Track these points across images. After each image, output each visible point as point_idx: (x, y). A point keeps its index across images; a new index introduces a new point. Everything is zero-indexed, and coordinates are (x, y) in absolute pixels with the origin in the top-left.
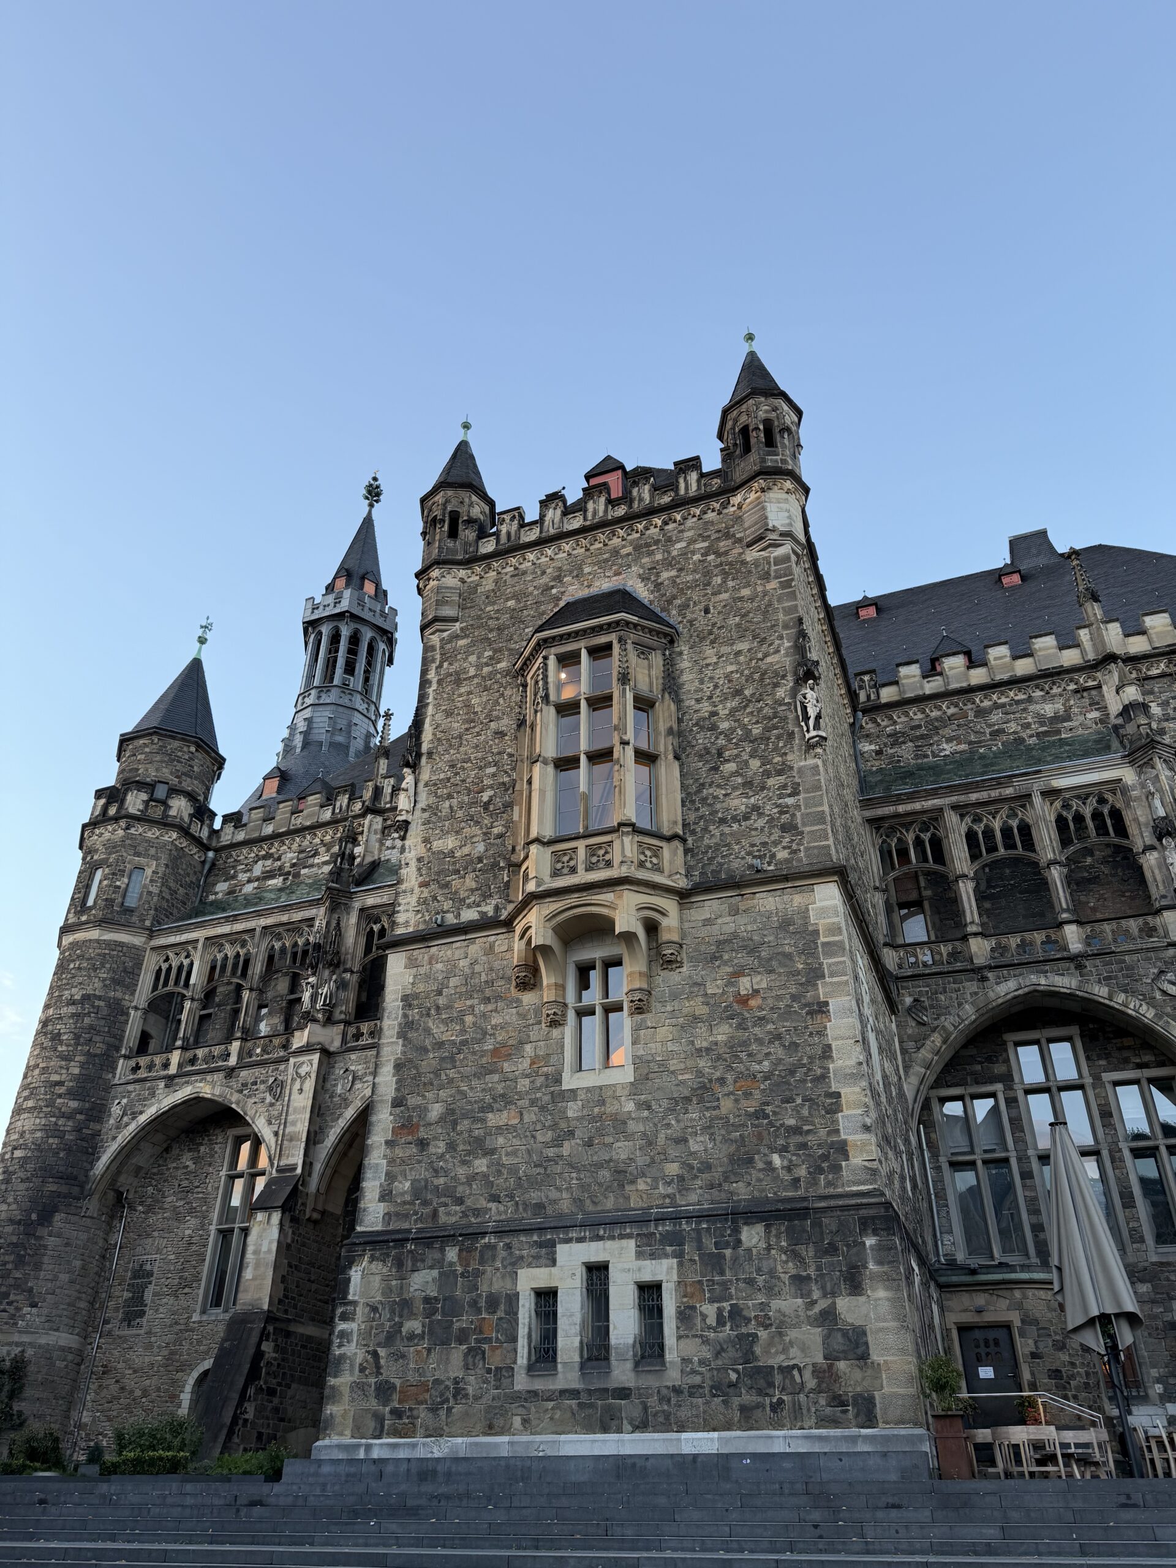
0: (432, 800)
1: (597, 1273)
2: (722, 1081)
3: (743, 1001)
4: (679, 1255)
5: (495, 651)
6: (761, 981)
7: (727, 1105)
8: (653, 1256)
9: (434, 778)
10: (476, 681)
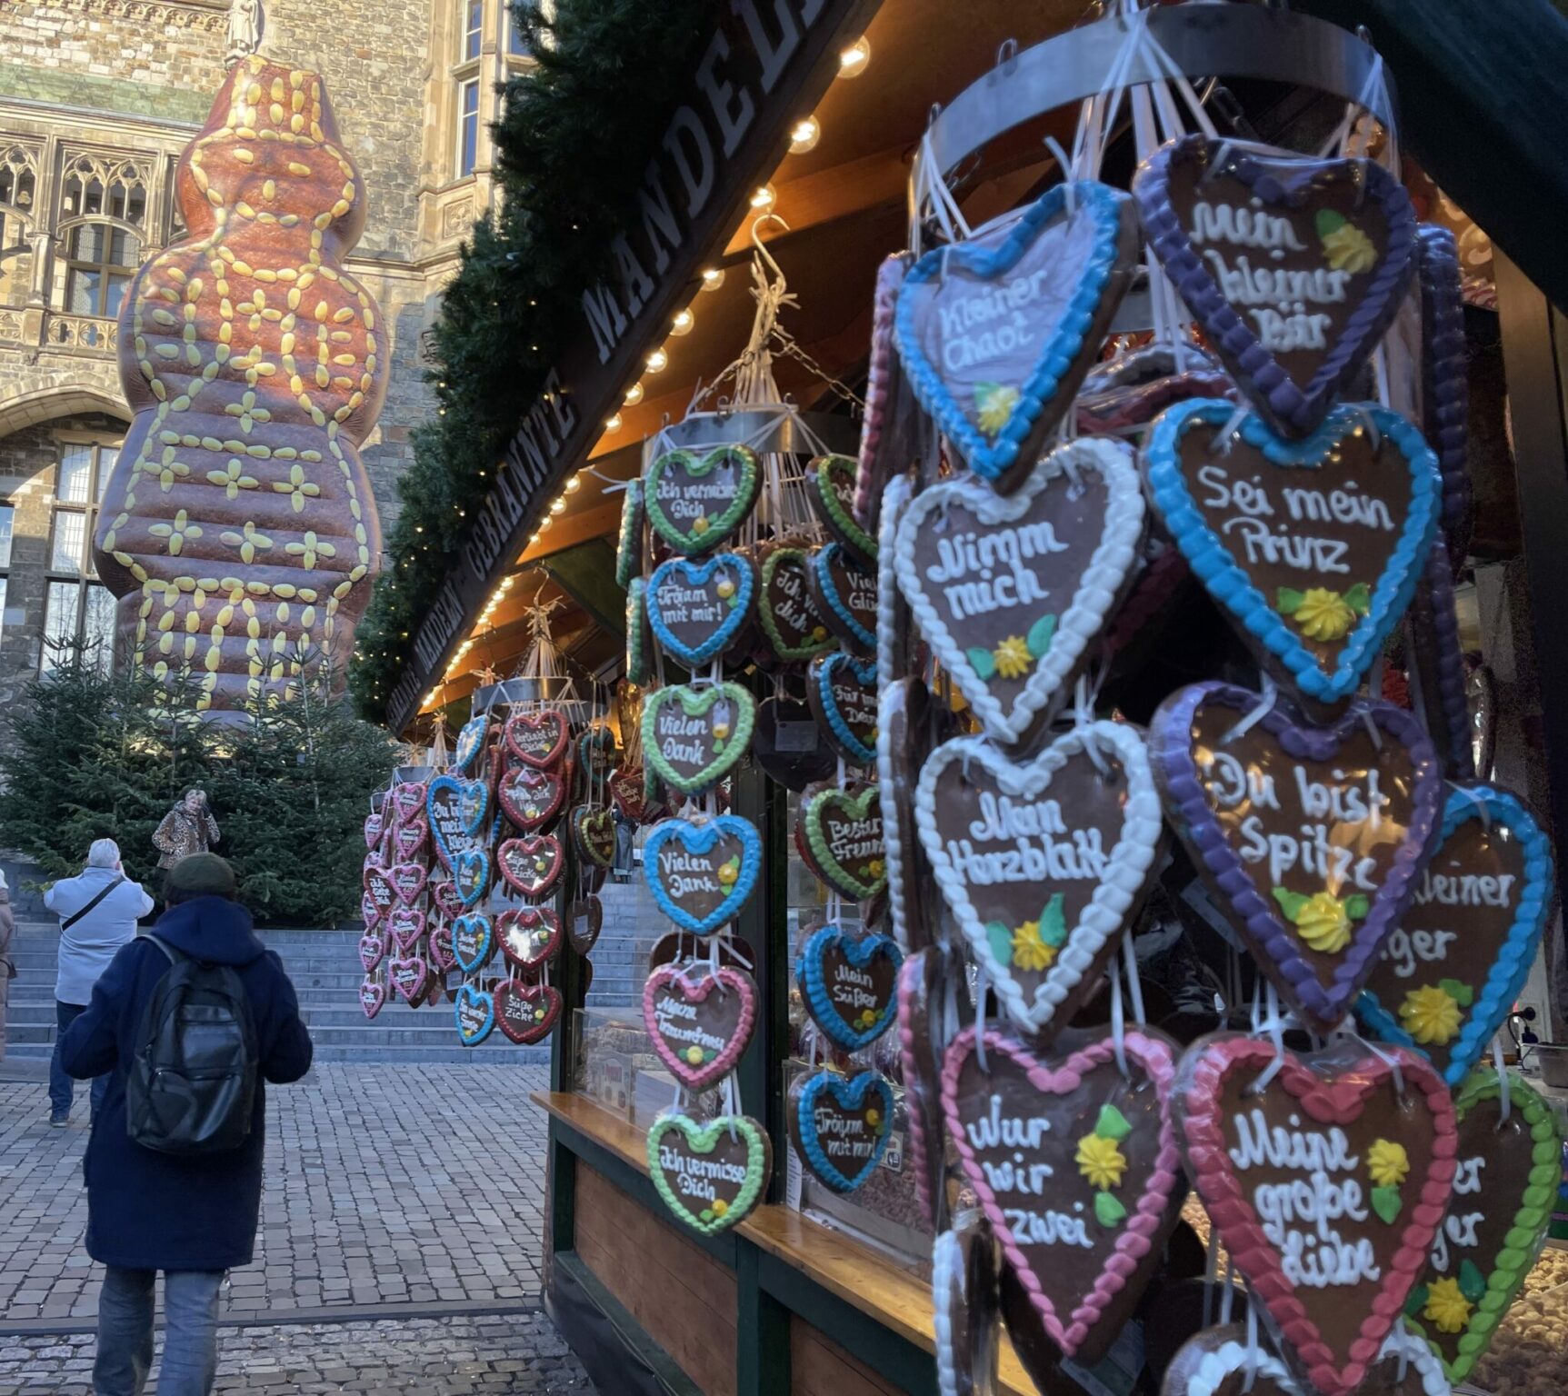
0: (286, 42)
9: (289, 5)
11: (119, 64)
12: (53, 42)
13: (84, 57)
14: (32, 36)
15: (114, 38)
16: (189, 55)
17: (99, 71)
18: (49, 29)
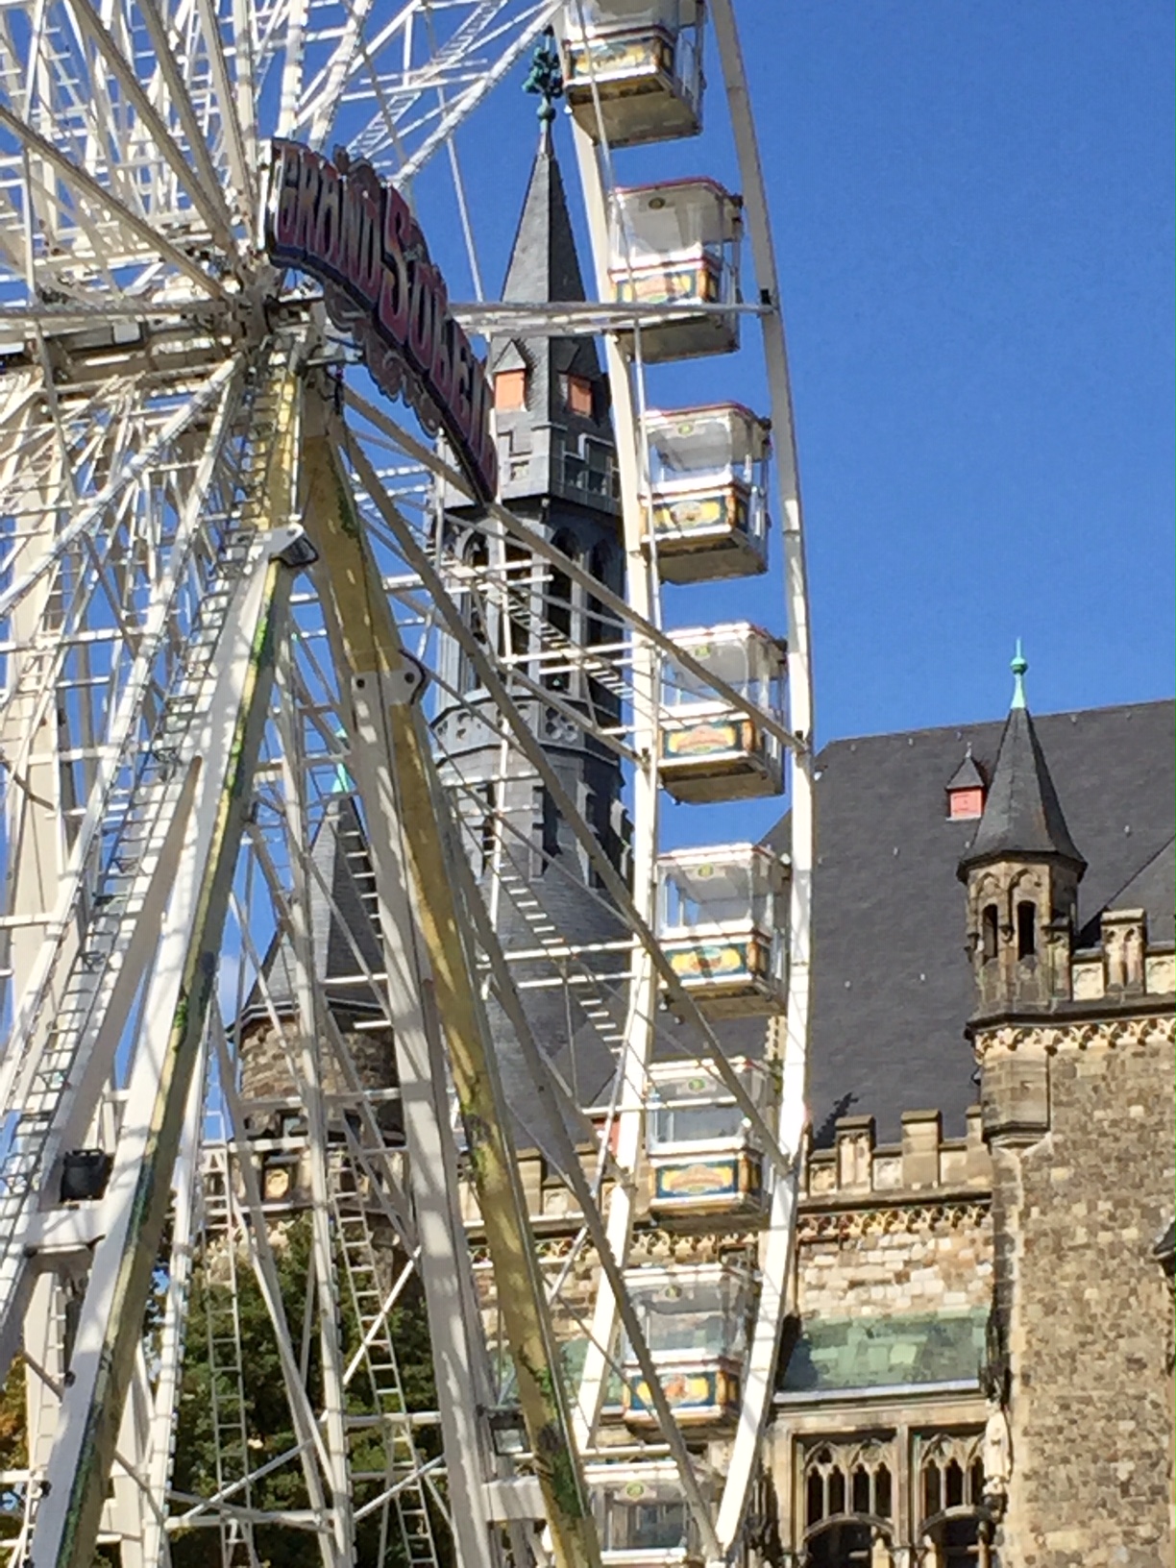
0: (1038, 1462)
5: (1118, 1204)
9: (1037, 1422)
10: (1090, 1255)
12: (901, 1278)
13: (936, 1286)
14: (878, 1274)
17: (955, 1301)
18: (895, 1261)
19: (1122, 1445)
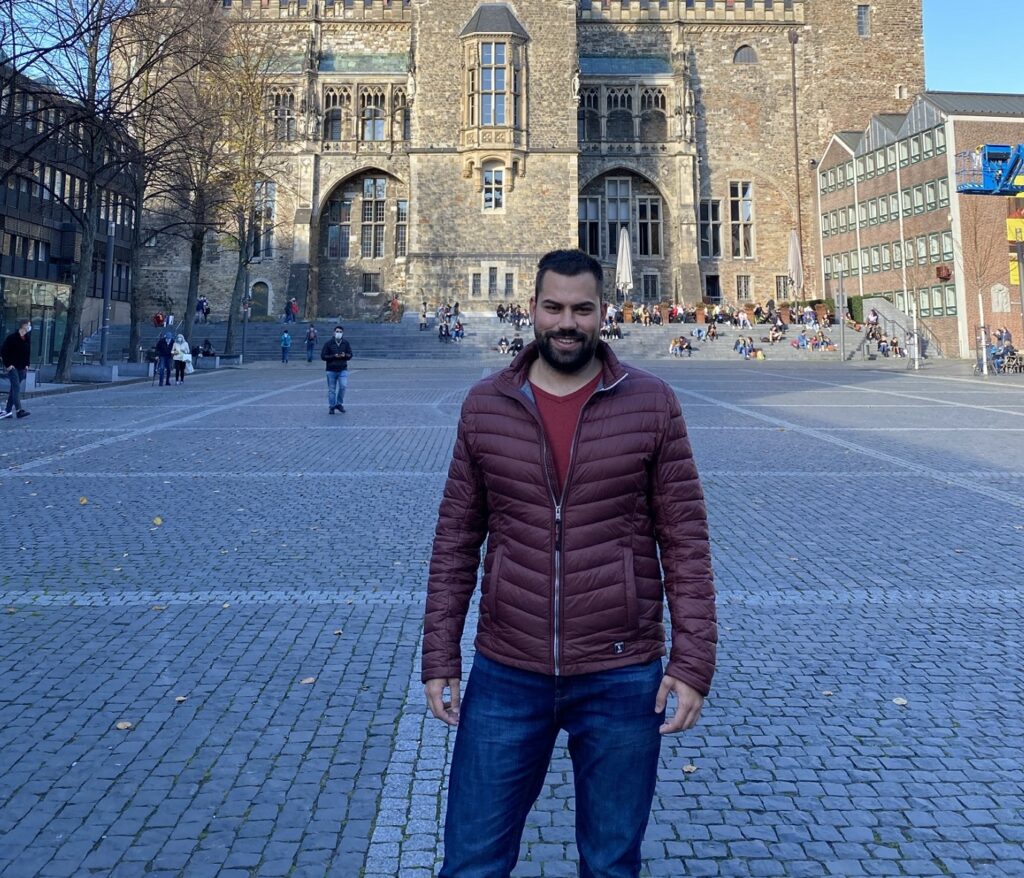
0: (423, 91)
1: (493, 270)
2: (535, 217)
3: (544, 193)
4: (520, 266)
6: (550, 187)
7: (536, 224)
8: (512, 266)
9: (423, 80)
11: (373, 47)
12: (352, 43)
13: (363, 46)
14: (345, 42)
15: (371, 38)
16: (395, 40)
17: (368, 51)
18: (350, 38)
19: (447, 88)
